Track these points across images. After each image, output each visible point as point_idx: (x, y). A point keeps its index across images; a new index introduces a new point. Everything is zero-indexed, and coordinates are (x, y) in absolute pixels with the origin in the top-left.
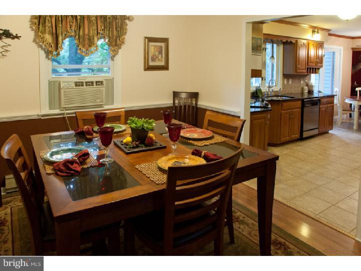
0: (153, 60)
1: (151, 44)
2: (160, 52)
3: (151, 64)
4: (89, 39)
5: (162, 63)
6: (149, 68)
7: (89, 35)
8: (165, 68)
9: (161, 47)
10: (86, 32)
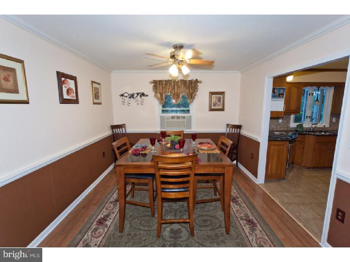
0: (214, 105)
1: (213, 96)
2: (219, 101)
3: (213, 107)
4: (177, 95)
5: (221, 107)
6: (211, 110)
7: (177, 93)
8: (222, 110)
9: (220, 98)
10: (176, 91)
